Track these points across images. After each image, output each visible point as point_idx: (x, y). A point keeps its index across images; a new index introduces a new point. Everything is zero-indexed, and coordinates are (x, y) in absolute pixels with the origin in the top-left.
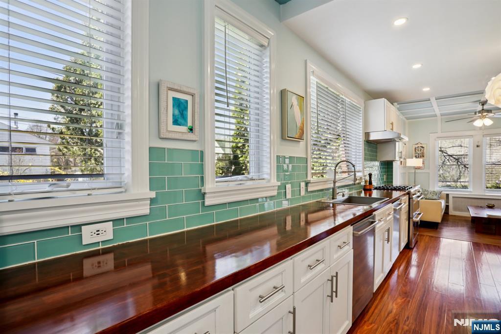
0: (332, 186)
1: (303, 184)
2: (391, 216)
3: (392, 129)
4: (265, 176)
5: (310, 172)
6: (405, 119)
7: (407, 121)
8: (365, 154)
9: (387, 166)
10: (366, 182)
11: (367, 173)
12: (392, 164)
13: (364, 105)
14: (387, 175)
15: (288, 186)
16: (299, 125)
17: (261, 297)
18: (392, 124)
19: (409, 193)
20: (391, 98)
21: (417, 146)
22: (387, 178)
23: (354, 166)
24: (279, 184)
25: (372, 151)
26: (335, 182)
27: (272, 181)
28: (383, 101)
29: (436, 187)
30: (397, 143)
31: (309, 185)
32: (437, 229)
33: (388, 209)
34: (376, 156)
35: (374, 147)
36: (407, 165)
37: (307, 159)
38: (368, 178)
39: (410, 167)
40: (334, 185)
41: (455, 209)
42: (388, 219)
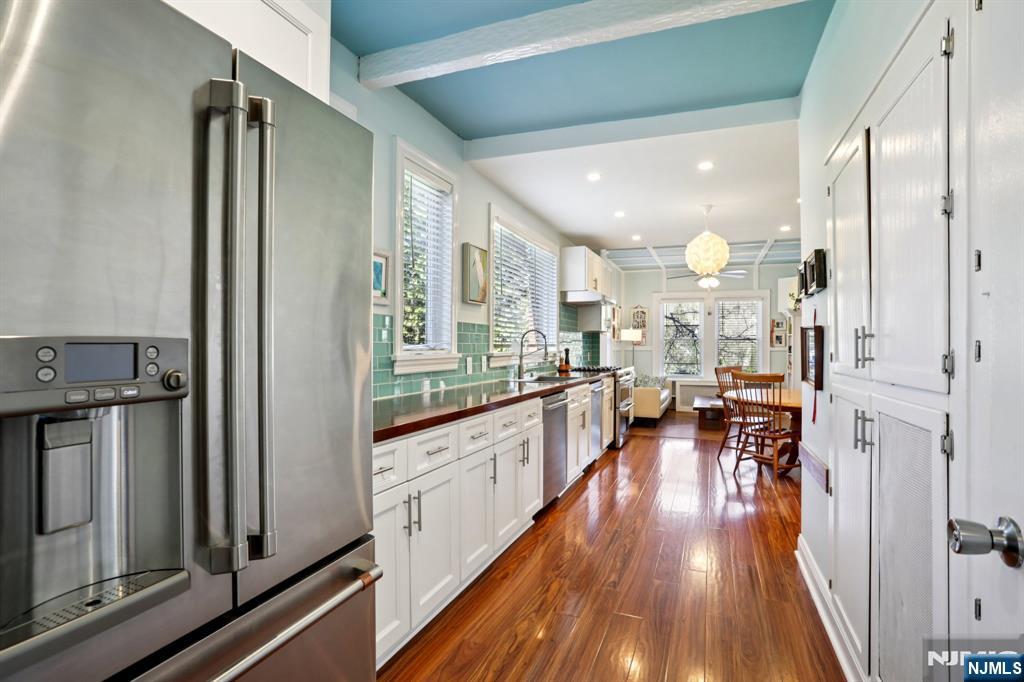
0: (518, 362)
1: (484, 358)
2: (587, 400)
3: (596, 288)
4: (445, 346)
5: (492, 344)
6: (619, 270)
7: (623, 272)
8: (561, 322)
9: (592, 340)
10: (561, 360)
11: (562, 349)
12: (599, 337)
13: (558, 254)
14: (593, 353)
15: (470, 360)
16: (481, 284)
17: (473, 437)
18: (596, 281)
19: (614, 375)
20: (595, 245)
21: (636, 310)
22: (592, 358)
23: (544, 337)
24: (461, 355)
25: (569, 317)
26: (521, 357)
27: (453, 352)
28: (583, 249)
29: (662, 371)
30: (603, 308)
31: (492, 359)
32: (655, 427)
33: (584, 390)
34: (576, 325)
35: (573, 313)
36: (623, 338)
37: (488, 327)
38: (563, 355)
39: (627, 342)
40: (521, 361)
41: (684, 403)
42: (584, 401)
